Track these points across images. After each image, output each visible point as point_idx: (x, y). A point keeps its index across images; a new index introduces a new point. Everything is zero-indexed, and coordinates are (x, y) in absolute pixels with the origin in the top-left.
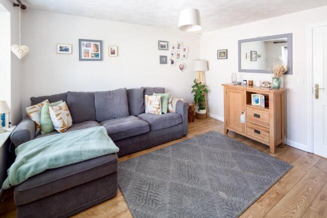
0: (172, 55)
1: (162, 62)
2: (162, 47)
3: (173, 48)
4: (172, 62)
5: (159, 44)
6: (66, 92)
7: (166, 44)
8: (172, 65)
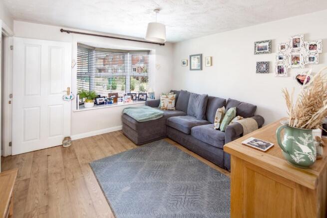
0: (280, 58)
1: (259, 71)
2: (260, 50)
3: (283, 47)
4: (281, 71)
5: (255, 47)
6: (180, 90)
7: (267, 44)
8: (280, 75)
